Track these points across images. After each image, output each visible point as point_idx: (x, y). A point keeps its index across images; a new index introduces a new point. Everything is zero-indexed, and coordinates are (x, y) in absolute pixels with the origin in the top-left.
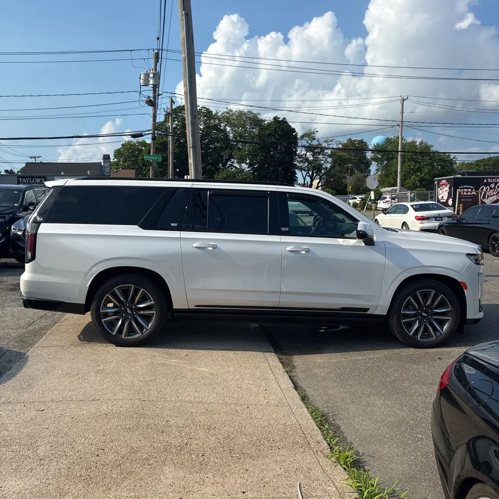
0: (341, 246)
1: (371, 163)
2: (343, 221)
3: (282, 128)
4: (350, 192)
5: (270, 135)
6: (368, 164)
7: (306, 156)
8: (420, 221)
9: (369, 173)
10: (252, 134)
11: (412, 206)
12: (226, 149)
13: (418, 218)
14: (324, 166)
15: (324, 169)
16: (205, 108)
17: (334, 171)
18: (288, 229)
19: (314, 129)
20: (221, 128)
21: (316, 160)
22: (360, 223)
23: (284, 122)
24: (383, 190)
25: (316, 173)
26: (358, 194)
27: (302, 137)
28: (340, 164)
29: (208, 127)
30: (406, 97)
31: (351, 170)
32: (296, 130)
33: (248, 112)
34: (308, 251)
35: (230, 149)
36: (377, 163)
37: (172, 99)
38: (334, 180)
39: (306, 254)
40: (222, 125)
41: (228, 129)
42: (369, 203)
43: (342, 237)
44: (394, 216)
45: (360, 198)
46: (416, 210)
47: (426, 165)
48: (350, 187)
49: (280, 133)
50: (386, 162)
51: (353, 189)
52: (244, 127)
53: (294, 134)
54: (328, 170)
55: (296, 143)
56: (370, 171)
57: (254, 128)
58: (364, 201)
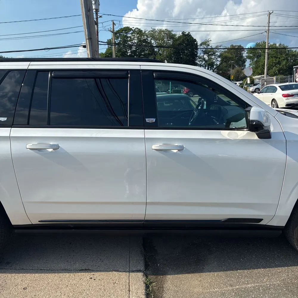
0: (225, 140)
1: (246, 61)
2: (228, 104)
3: (188, 39)
4: (232, 79)
5: (180, 44)
6: (244, 61)
7: (203, 57)
8: (286, 98)
9: (245, 67)
10: (168, 44)
11: (279, 86)
12: (152, 55)
13: (285, 96)
14: (215, 64)
15: (215, 65)
16: (137, 28)
17: (222, 66)
18: (154, 120)
19: (209, 39)
20: (148, 41)
21: (210, 59)
22: (252, 110)
23: (189, 35)
24: (254, 77)
25: (210, 68)
26: (237, 81)
27: (201, 45)
28: (226, 62)
29: (140, 41)
30: (272, 11)
31: (233, 66)
32: (197, 40)
33: (165, 30)
34: (181, 149)
35: (154, 54)
36: (250, 60)
37: (113, 22)
38: (222, 72)
39: (179, 152)
40: (149, 39)
41: (153, 41)
42: (245, 86)
43: (227, 128)
44: (265, 95)
45: (239, 83)
46: (283, 90)
47: (284, 60)
48: (233, 76)
49: (186, 42)
50: (256, 59)
51: (235, 78)
52: (163, 39)
53: (195, 43)
54: (218, 66)
55: (197, 49)
56: (245, 65)
57: (169, 40)
58: (242, 85)
